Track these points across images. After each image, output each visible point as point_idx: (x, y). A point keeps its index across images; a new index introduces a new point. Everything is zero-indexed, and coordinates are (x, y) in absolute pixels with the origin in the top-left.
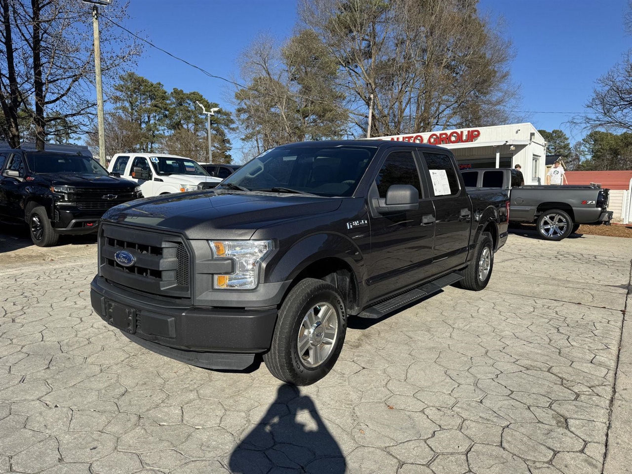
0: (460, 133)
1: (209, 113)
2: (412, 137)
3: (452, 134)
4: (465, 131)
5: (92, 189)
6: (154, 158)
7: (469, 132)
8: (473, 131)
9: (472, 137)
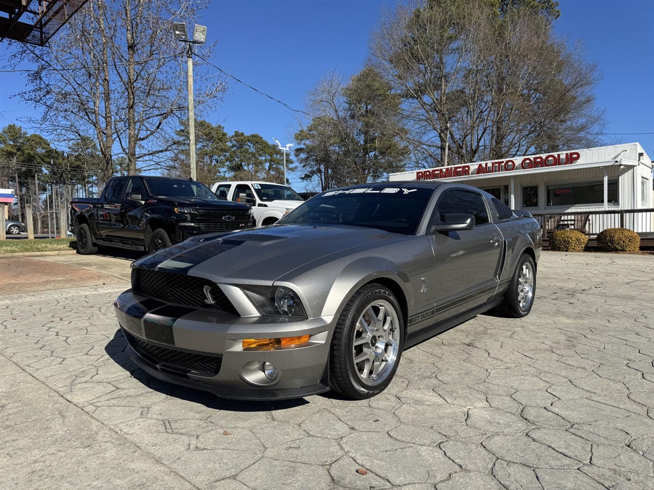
0: (556, 156)
1: (284, 149)
2: (503, 162)
3: (547, 158)
4: (563, 154)
5: (213, 210)
6: (256, 185)
7: (567, 154)
8: (571, 154)
9: (571, 159)
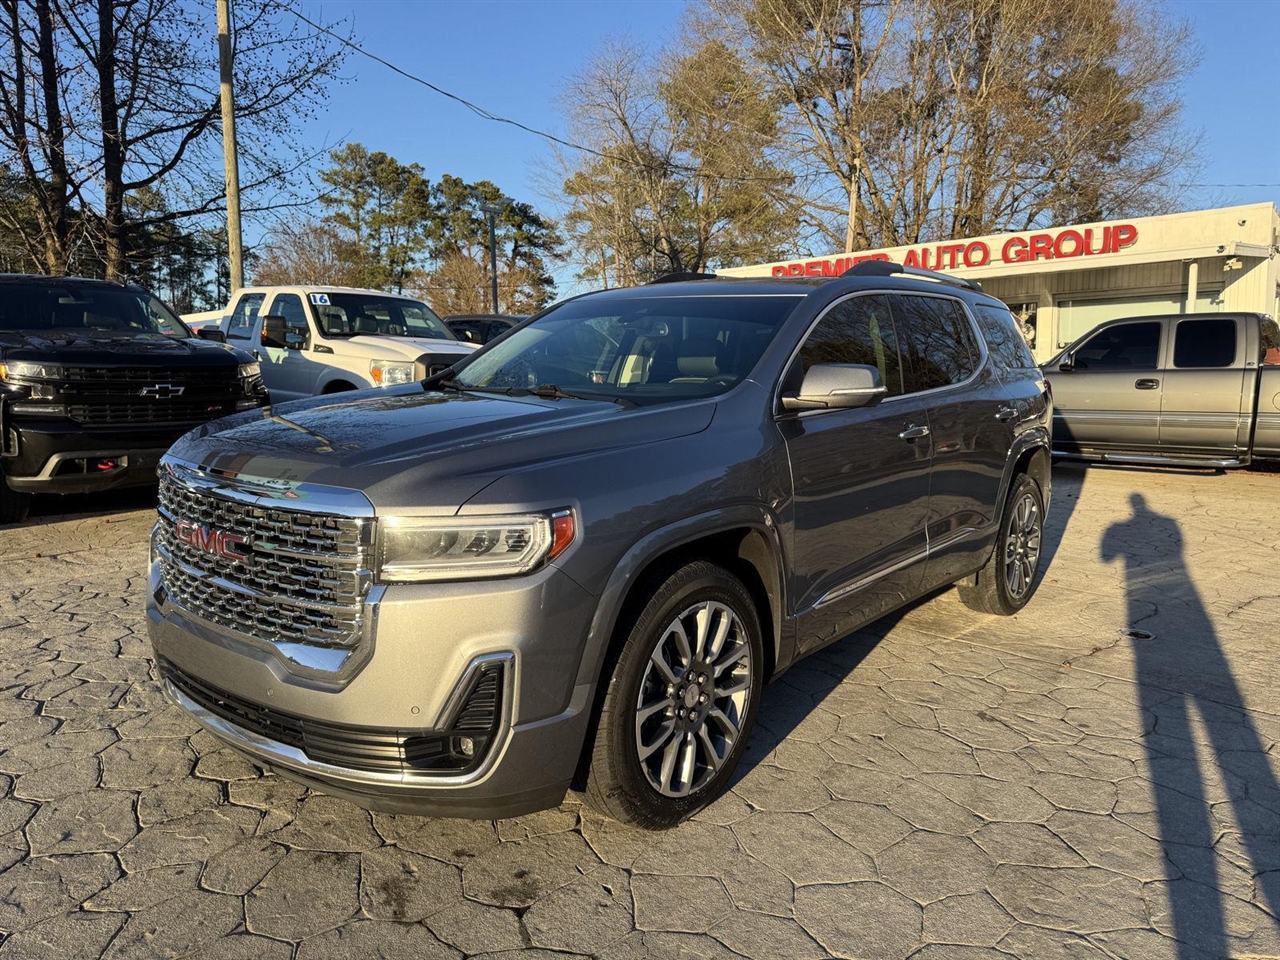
2: (961, 246)
3: (1062, 237)
4: (1098, 229)
5: (110, 370)
6: (318, 296)
7: (1106, 230)
8: (1119, 229)
9: (1116, 240)
